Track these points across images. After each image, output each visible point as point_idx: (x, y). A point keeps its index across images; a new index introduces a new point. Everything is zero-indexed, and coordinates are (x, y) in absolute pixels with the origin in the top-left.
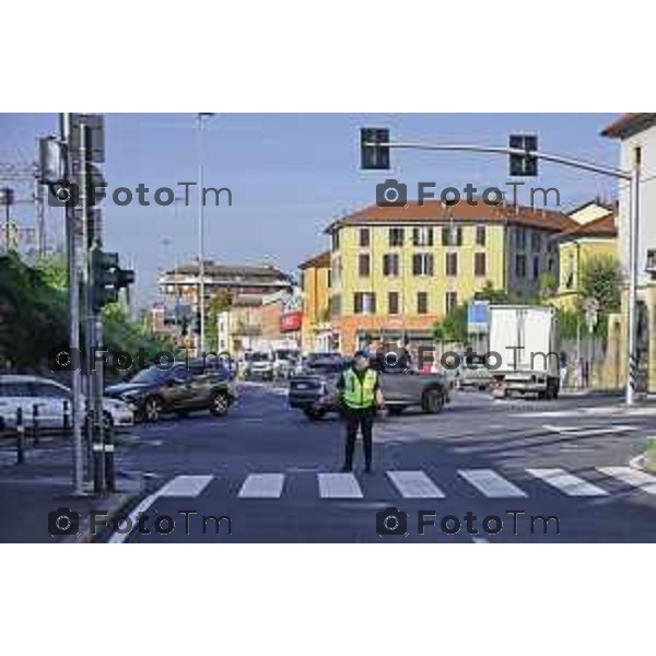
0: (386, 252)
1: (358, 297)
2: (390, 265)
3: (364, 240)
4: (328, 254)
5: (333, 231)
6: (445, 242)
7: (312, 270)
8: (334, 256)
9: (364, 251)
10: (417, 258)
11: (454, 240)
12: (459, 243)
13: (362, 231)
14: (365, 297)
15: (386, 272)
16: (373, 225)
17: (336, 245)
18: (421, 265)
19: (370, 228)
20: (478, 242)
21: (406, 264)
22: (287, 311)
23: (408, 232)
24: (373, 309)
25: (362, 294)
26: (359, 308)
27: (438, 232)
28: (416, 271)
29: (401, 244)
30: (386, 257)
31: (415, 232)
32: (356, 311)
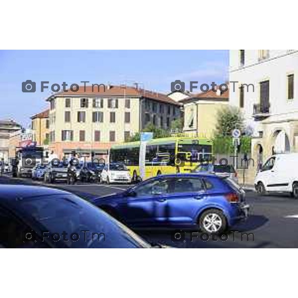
0: (79, 110)
1: (64, 133)
2: (81, 117)
3: (68, 104)
4: (48, 111)
5: (51, 100)
6: (110, 106)
7: (38, 119)
8: (51, 112)
9: (68, 109)
10: (94, 114)
11: (114, 105)
12: (117, 107)
13: (67, 99)
14: (67, 132)
15: (79, 121)
16: (72, 97)
17: (53, 107)
18: (97, 117)
19: (71, 98)
20: (126, 106)
21: (89, 117)
22: (23, 140)
23: (90, 101)
24: (72, 138)
25: (66, 131)
26: (64, 138)
27: (105, 101)
28: (94, 120)
29: (87, 107)
30: (79, 113)
31: (94, 101)
32: (63, 140)
